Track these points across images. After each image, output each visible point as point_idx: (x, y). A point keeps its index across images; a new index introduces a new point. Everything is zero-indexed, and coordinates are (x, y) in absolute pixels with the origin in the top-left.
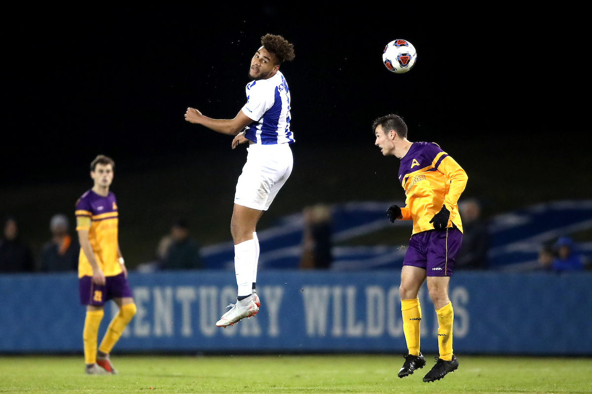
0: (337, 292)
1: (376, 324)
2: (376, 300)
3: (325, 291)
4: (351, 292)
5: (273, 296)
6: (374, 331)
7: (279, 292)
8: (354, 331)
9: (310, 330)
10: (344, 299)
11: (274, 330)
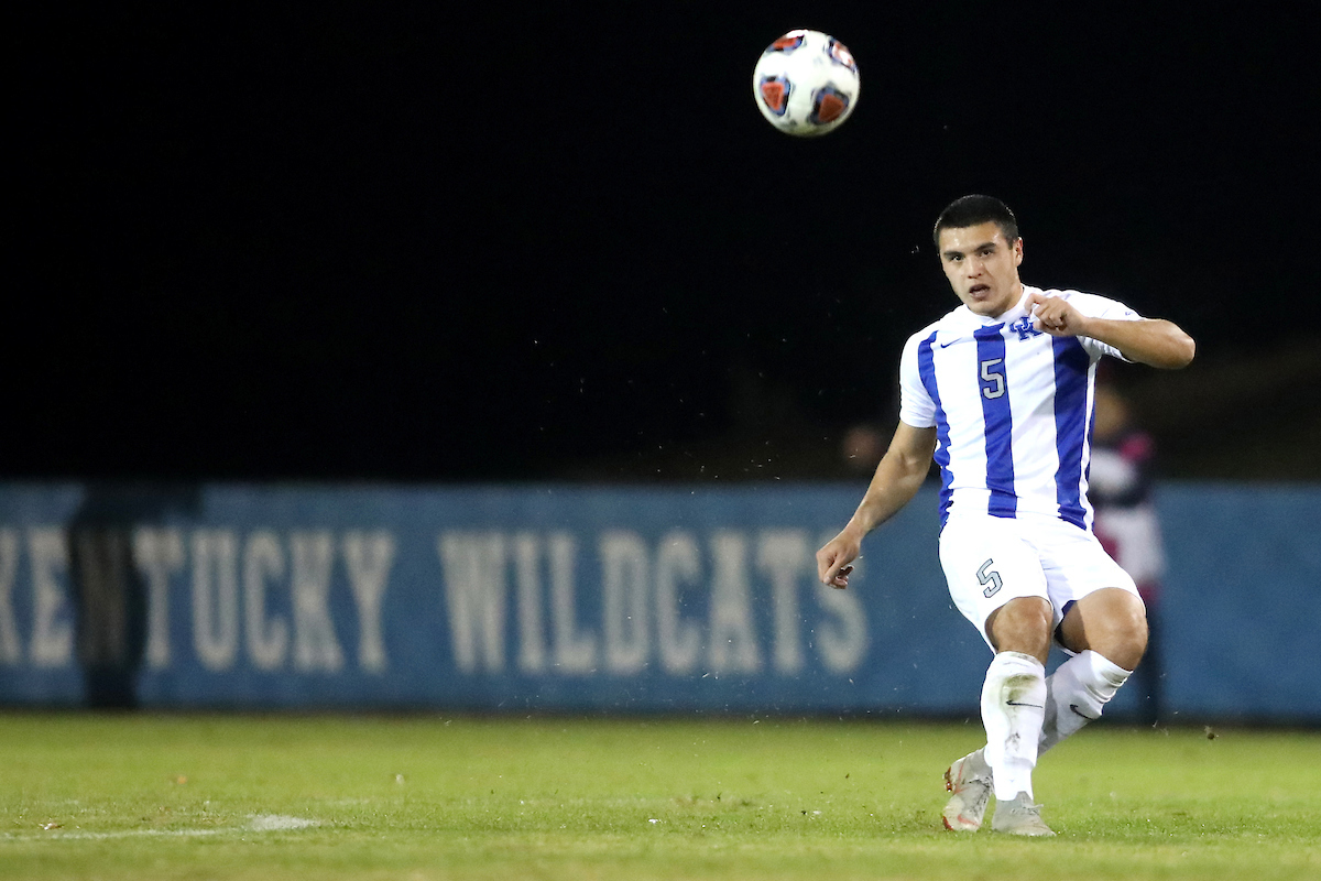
0: (526, 549)
1: (628, 636)
2: (627, 571)
3: (495, 547)
4: (562, 549)
5: (368, 560)
6: (626, 658)
7: (382, 548)
8: (575, 657)
9: (464, 653)
10: (544, 568)
11: (372, 653)
